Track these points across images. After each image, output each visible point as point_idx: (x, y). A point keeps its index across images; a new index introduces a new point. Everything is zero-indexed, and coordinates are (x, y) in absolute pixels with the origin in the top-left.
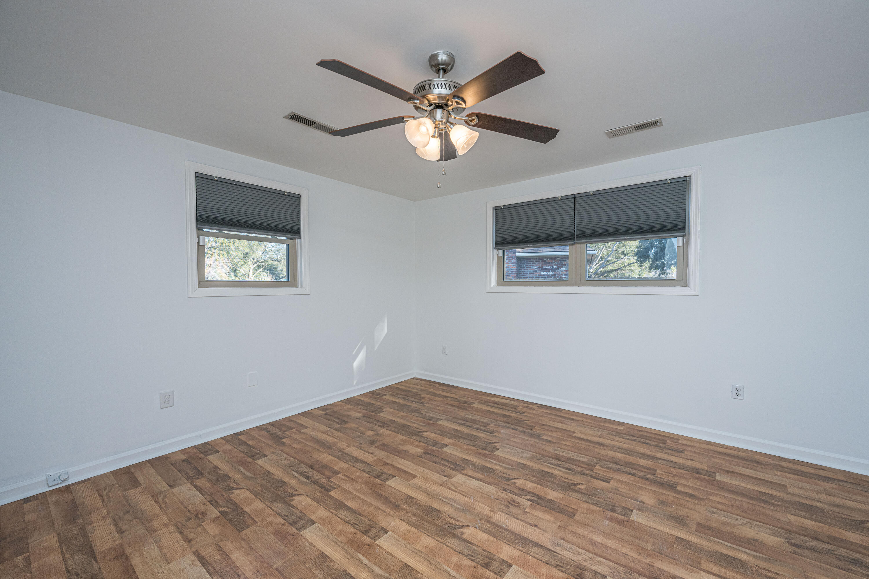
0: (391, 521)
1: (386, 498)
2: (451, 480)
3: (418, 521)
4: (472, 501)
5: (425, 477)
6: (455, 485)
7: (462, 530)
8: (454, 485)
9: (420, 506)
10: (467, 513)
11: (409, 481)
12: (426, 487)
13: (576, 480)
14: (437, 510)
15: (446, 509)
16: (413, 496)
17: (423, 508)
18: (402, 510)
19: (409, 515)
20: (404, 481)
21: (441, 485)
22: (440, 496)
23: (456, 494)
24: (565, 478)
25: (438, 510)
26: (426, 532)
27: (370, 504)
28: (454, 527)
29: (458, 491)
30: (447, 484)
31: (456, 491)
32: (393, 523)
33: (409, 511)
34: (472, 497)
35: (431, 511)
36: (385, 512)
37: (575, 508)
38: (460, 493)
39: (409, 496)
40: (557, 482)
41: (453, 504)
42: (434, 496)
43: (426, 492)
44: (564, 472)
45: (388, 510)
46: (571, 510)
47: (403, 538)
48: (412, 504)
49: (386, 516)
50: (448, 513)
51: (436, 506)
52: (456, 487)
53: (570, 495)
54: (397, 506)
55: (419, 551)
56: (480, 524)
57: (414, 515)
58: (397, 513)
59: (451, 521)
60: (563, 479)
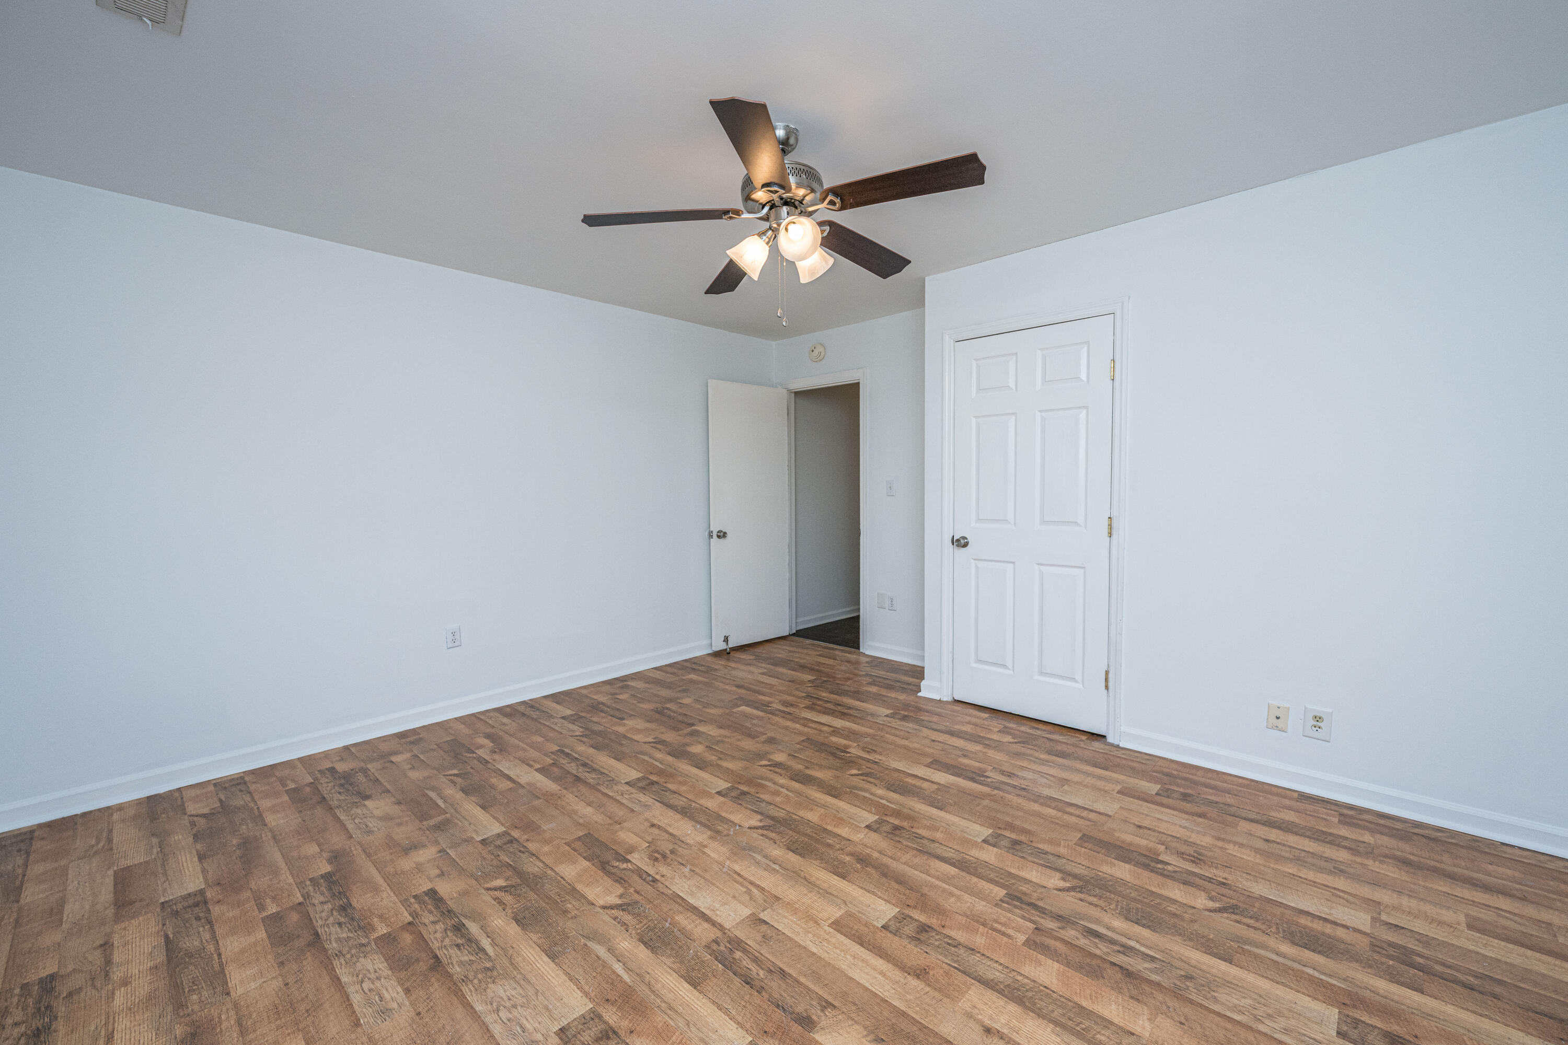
0: (865, 840)
1: (885, 875)
2: (754, 911)
3: (823, 838)
4: (728, 863)
5: (811, 924)
6: (747, 897)
7: (761, 824)
8: (752, 898)
9: (822, 859)
10: (744, 844)
11: (849, 915)
12: (810, 895)
13: (1071, 899)
14: (793, 851)
15: (777, 852)
16: (836, 877)
17: (816, 855)
18: (852, 854)
19: (838, 846)
20: (859, 912)
21: (777, 898)
22: (783, 874)
23: (752, 878)
24: (1096, 906)
25: (791, 850)
26: (812, 824)
27: (910, 866)
28: (771, 828)
29: (747, 884)
30: (765, 901)
31: (751, 883)
32: (862, 837)
33: (839, 852)
34: (725, 870)
35: (803, 850)
36: (880, 852)
37: (1078, 848)
38: (745, 879)
39: (843, 876)
40: (1113, 896)
41: (764, 860)
42: (796, 876)
43: (811, 884)
44: (1098, 921)
45: (875, 855)
46: (1086, 845)
47: (842, 819)
48: (836, 863)
49: (875, 846)
50: (776, 846)
51: (793, 858)
52: (749, 892)
53: (1087, 869)
54: (861, 860)
55: (820, 807)
56: (732, 830)
57: (829, 846)
58: (858, 850)
59: (773, 835)
60: (1101, 903)
